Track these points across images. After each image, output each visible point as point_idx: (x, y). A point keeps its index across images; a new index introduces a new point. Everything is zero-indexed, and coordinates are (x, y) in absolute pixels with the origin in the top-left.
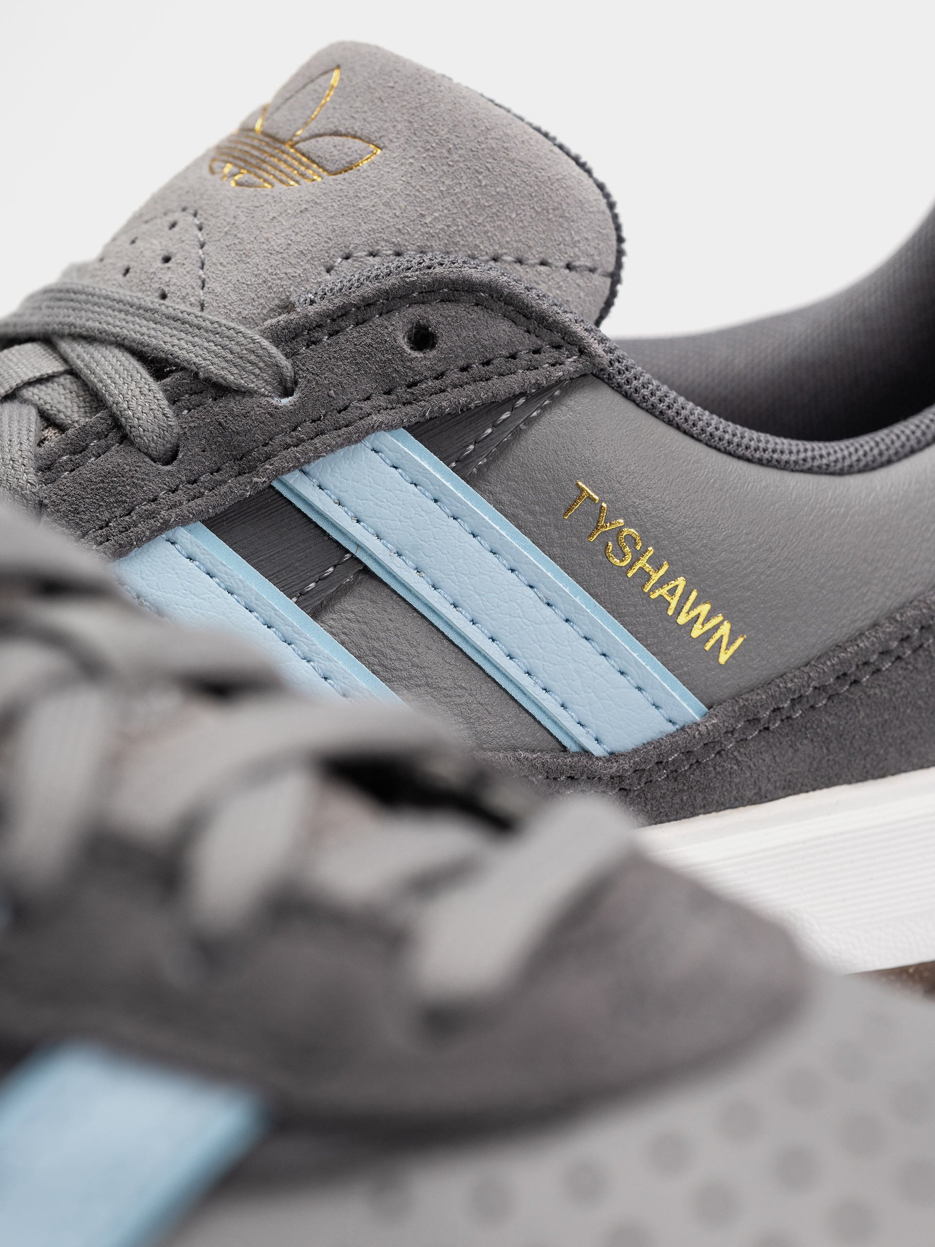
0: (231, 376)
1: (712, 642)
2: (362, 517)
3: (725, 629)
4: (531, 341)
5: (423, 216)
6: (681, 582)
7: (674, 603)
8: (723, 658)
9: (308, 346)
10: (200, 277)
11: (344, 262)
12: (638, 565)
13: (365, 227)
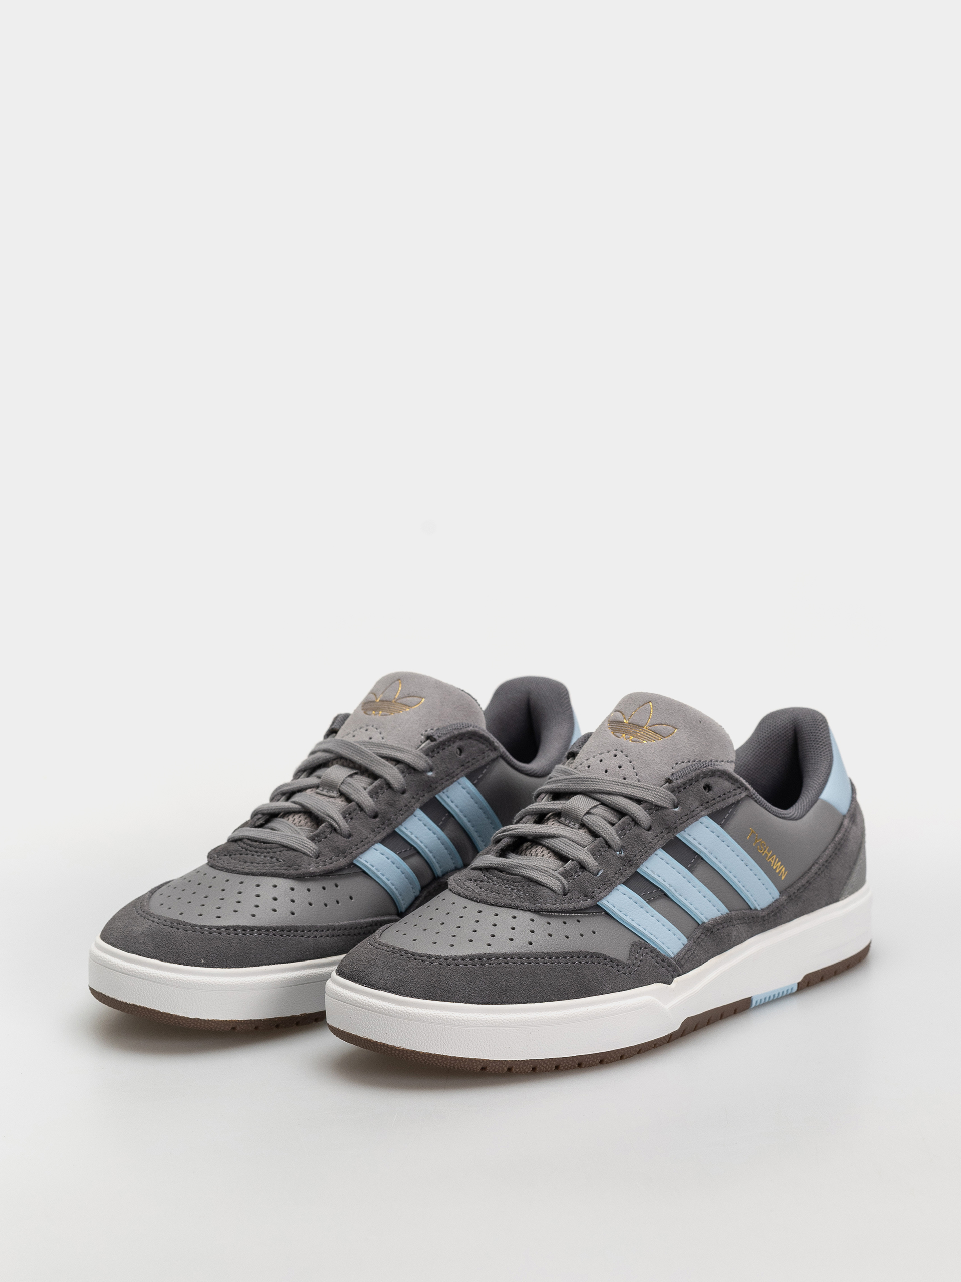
0: (660, 803)
1: (781, 874)
2: (701, 843)
3: (784, 869)
4: (734, 787)
5: (693, 749)
6: (775, 856)
7: (773, 862)
8: (783, 878)
9: (678, 793)
10: (635, 772)
11: (676, 765)
12: (765, 852)
13: (680, 754)
